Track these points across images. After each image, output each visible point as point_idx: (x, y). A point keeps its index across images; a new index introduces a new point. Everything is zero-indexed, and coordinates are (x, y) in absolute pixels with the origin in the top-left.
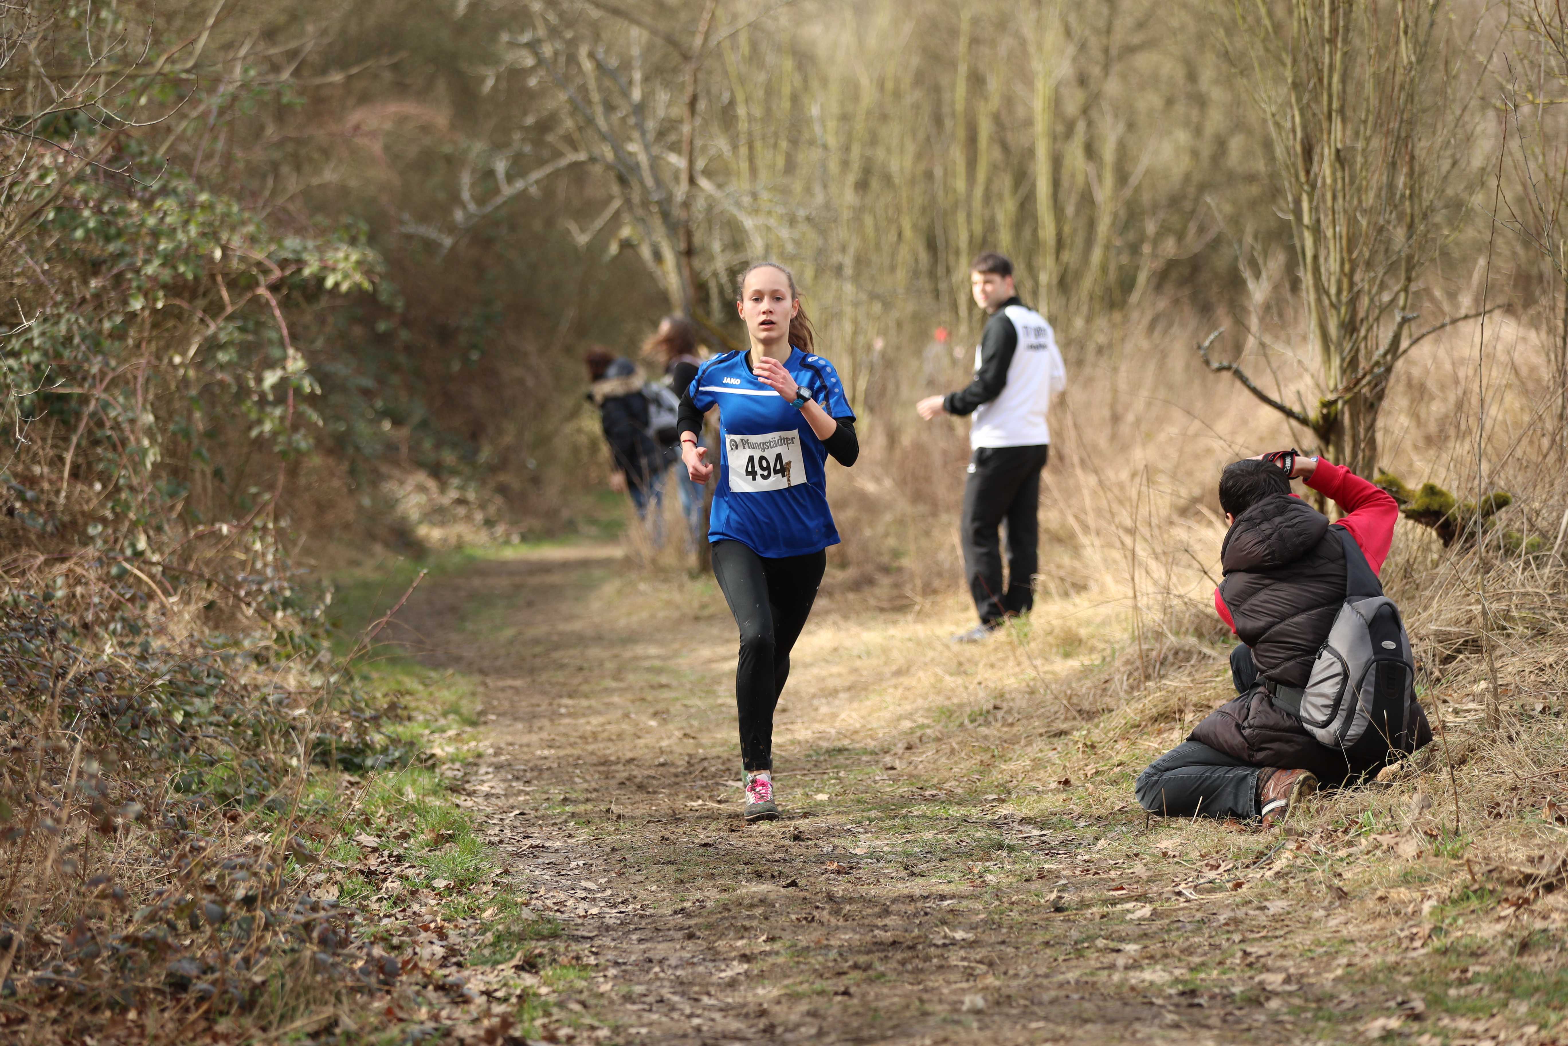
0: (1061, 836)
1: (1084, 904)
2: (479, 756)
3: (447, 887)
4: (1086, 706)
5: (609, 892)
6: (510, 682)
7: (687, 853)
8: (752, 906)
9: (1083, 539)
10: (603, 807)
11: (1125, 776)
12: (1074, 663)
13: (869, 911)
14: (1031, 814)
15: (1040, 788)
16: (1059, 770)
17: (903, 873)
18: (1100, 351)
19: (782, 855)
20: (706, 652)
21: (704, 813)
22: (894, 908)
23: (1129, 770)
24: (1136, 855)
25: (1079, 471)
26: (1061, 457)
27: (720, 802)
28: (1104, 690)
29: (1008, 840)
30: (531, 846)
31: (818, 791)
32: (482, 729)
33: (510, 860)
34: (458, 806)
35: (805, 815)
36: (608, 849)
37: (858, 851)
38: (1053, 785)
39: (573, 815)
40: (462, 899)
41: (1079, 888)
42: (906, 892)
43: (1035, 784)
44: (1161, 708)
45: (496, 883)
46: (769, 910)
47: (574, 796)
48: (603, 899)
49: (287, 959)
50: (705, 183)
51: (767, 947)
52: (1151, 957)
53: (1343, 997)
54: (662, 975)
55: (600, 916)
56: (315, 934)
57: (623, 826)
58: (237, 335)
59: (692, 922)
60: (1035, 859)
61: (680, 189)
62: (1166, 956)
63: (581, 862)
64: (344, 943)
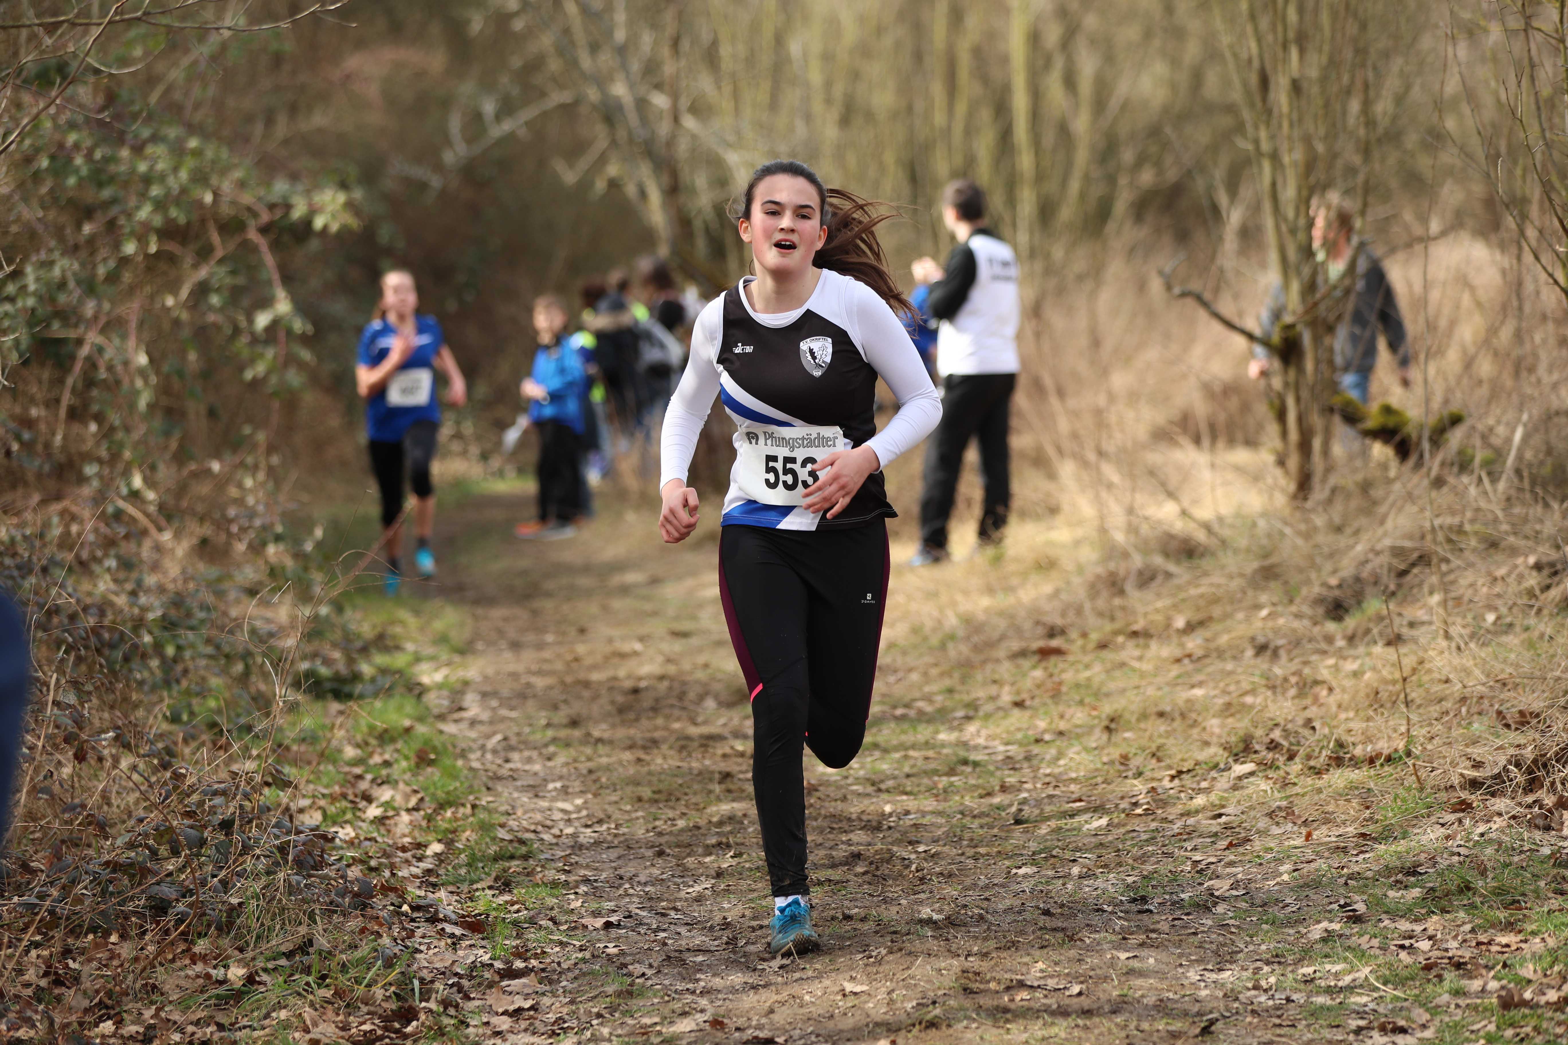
0: (1025, 752)
1: (1043, 817)
2: (467, 684)
5: (584, 813)
6: (499, 612)
7: (661, 775)
8: (720, 823)
9: (1060, 465)
10: (583, 732)
12: (1046, 587)
14: (997, 730)
18: (1079, 279)
21: (682, 735)
27: (697, 725)
29: (973, 756)
30: (511, 771)
32: (470, 658)
34: (442, 733)
36: (585, 772)
39: (554, 740)
41: (1039, 800)
45: (474, 806)
46: (737, 827)
47: (556, 721)
48: (579, 820)
49: (264, 881)
50: (689, 122)
51: (734, 862)
52: (1105, 866)
53: (1288, 901)
54: (631, 891)
55: (575, 835)
56: (290, 858)
57: (601, 749)
58: (228, 281)
59: (663, 840)
60: (998, 773)
61: (664, 129)
62: (1120, 864)
63: (558, 785)
64: (320, 864)
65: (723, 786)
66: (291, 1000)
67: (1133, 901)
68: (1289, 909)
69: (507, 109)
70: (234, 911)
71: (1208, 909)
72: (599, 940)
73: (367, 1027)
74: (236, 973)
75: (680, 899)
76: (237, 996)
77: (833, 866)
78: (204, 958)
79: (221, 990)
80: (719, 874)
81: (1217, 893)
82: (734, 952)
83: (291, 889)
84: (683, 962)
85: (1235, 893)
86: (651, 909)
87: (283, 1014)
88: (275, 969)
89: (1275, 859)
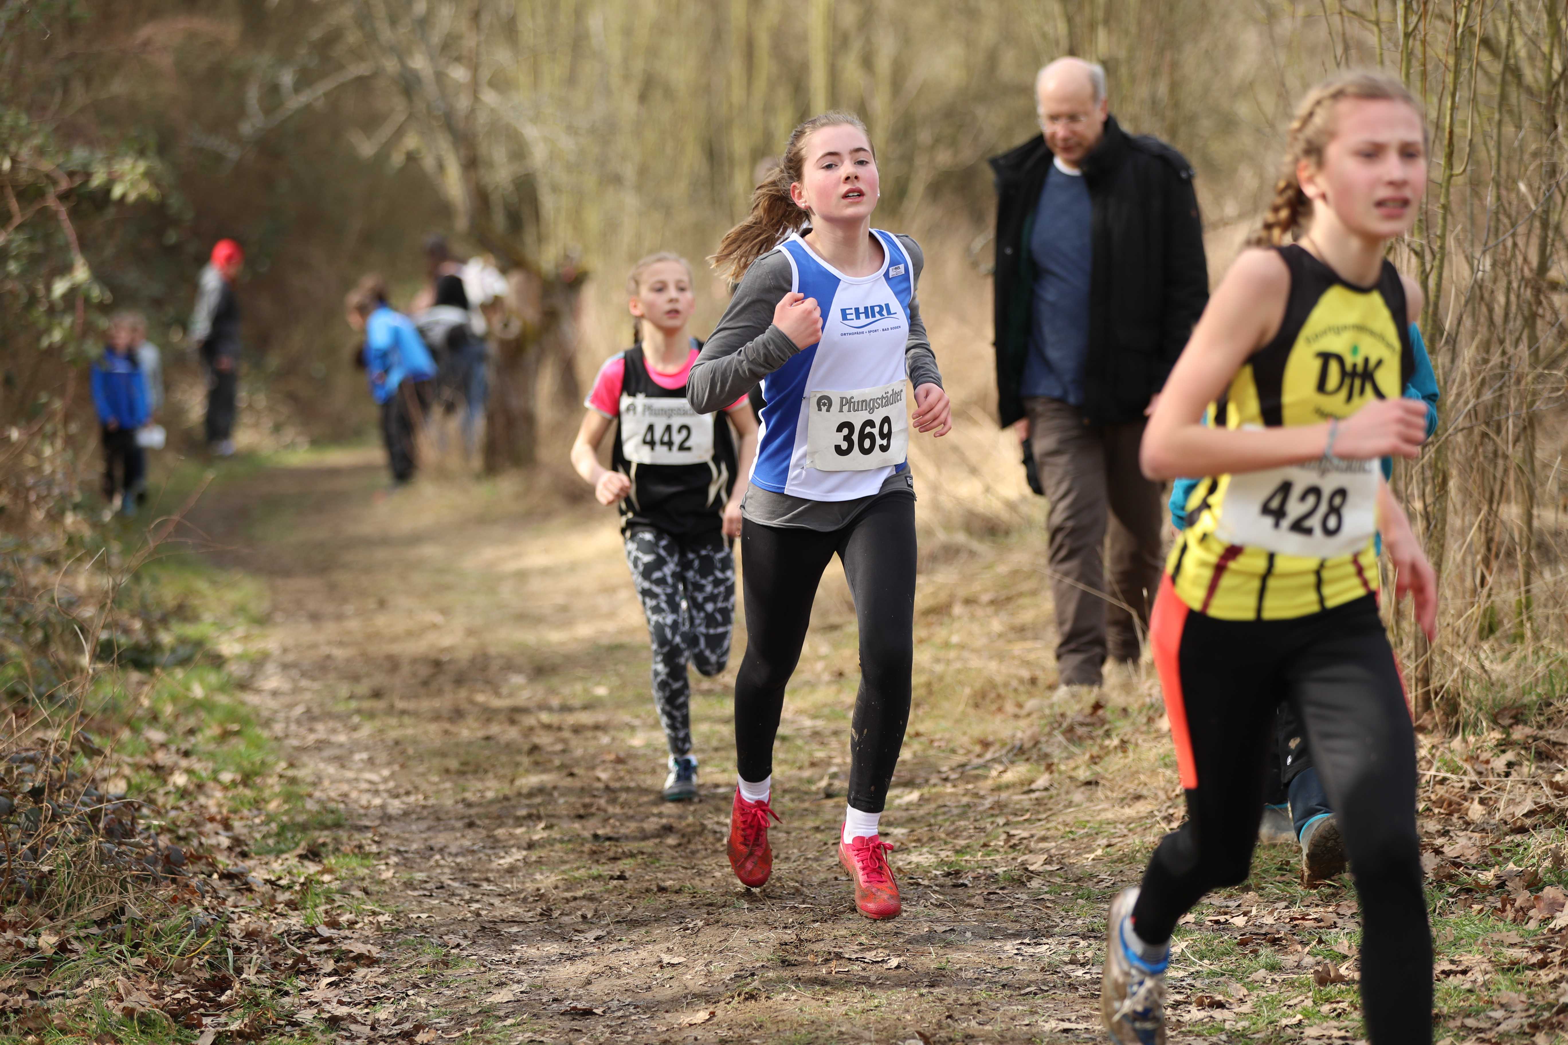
2: (267, 655)
3: (233, 782)
5: (392, 784)
7: (468, 746)
8: (531, 796)
10: (387, 704)
13: (645, 799)
19: (561, 748)
27: (502, 698)
31: (598, 686)
32: (270, 629)
33: (296, 755)
34: (244, 703)
35: (585, 709)
36: (391, 743)
37: (636, 744)
39: (358, 711)
40: (248, 793)
45: (281, 776)
46: (547, 799)
47: (359, 693)
48: (386, 792)
49: (74, 849)
50: (489, 97)
51: (545, 834)
52: (918, 840)
53: (1102, 876)
54: (442, 862)
55: (383, 807)
56: (101, 825)
57: (406, 720)
58: (26, 248)
59: (472, 811)
60: (807, 748)
61: (463, 103)
62: (932, 839)
63: (365, 756)
64: (130, 833)
65: (532, 759)
66: (104, 969)
67: (948, 874)
68: (1103, 884)
69: (304, 80)
70: (44, 879)
71: (1023, 884)
72: (412, 911)
73: (180, 996)
74: (48, 941)
75: (492, 871)
76: (49, 964)
77: (645, 838)
78: (14, 926)
79: (32, 958)
80: (531, 846)
81: (1031, 868)
82: (550, 924)
83: (103, 857)
84: (498, 934)
85: (1049, 868)
86: (463, 880)
87: (97, 982)
88: (87, 937)
89: (1088, 835)
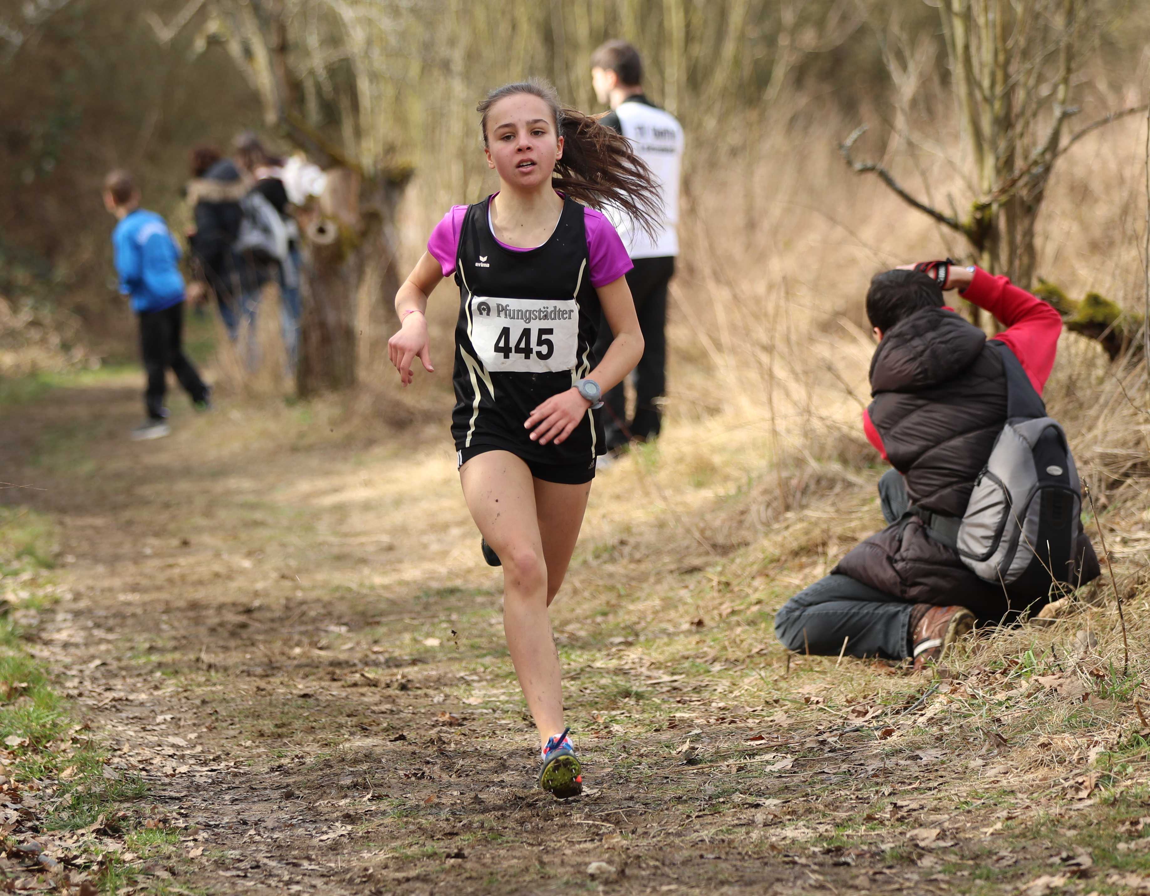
0: (694, 682)
1: (720, 756)
2: (57, 602)
3: (21, 745)
4: (721, 540)
5: (199, 748)
6: (89, 520)
7: (284, 704)
8: (356, 762)
9: (718, 359)
10: (192, 656)
11: (764, 616)
12: (707, 494)
13: (484, 765)
14: (661, 658)
15: (671, 629)
16: (692, 610)
17: (521, 724)
18: (734, 152)
19: (389, 706)
20: (304, 486)
21: (304, 661)
22: (511, 762)
23: (768, 609)
24: (776, 701)
25: (711, 285)
26: (691, 270)
27: (321, 649)
28: (741, 522)
29: (636, 687)
30: (114, 700)
31: (428, 635)
32: (59, 572)
33: (91, 715)
34: (33, 656)
35: (414, 662)
36: (198, 702)
37: (472, 701)
38: (686, 626)
39: (160, 665)
40: (38, 758)
41: (713, 738)
42: (525, 744)
43: (664, 625)
44: (803, 540)
45: (75, 740)
46: (374, 765)
47: (160, 643)
48: (193, 756)
51: (373, 805)
52: (794, 812)
53: (1003, 852)
54: (257, 837)
55: (189, 774)
57: (214, 675)
59: (290, 779)
60: (665, 706)
67: (828, 850)
68: (1004, 862)
71: (913, 861)
75: (313, 847)
81: (922, 843)
85: (942, 843)
